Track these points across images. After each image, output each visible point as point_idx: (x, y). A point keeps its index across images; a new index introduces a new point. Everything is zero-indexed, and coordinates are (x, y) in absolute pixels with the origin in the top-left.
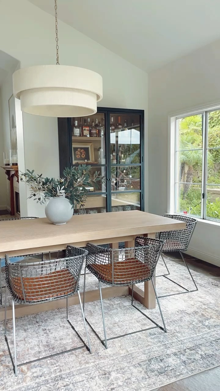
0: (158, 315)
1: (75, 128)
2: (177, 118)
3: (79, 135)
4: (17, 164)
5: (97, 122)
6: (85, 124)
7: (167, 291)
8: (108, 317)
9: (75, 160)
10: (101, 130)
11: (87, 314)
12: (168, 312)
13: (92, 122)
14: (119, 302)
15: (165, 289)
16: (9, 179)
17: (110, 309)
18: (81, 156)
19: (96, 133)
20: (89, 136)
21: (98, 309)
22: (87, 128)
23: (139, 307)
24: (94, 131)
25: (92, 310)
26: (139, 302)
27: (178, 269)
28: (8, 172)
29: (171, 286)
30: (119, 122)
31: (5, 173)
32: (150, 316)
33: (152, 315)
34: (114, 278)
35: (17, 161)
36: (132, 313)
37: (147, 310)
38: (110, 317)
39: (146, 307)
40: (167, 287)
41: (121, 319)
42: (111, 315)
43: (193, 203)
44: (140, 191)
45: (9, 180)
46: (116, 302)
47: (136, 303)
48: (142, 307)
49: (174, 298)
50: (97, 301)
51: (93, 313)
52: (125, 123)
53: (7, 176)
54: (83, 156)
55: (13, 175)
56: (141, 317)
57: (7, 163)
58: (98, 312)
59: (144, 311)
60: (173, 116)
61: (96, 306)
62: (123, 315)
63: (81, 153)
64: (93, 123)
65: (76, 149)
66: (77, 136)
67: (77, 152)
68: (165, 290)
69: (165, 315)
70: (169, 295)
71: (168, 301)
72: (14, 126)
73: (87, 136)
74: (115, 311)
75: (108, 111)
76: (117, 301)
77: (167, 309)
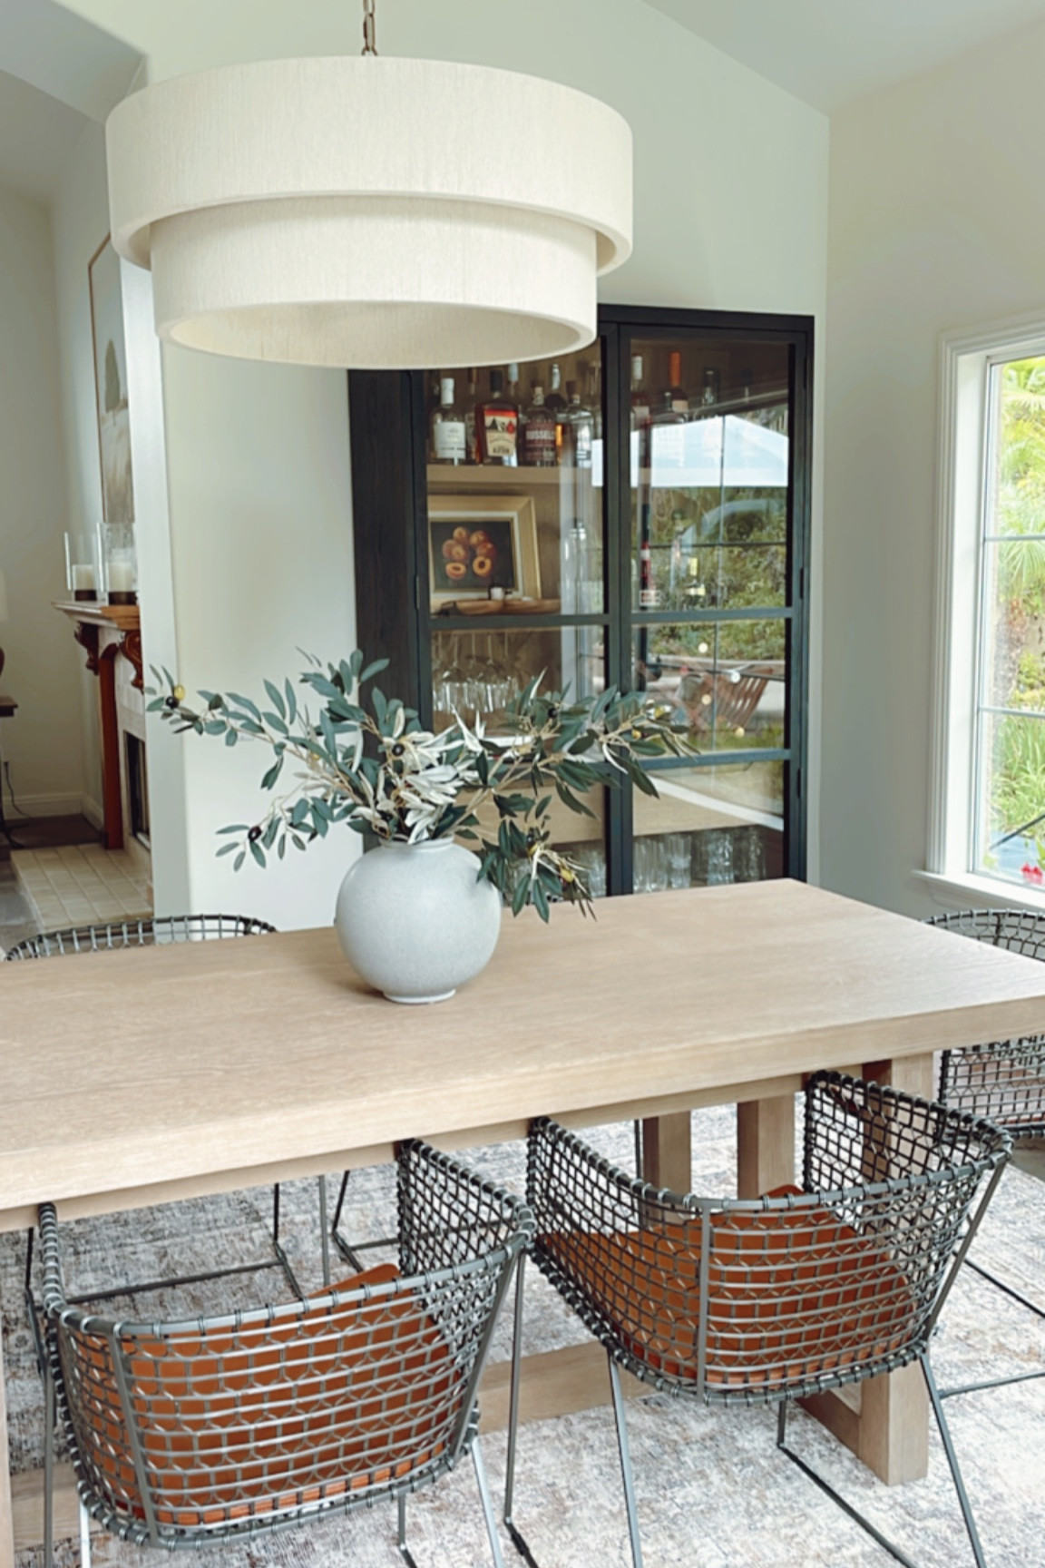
0: (949, 1533)
1: (439, 419)
2: (993, 361)
3: (462, 455)
4: (131, 598)
5: (556, 385)
6: (497, 395)
7: (972, 1355)
8: (657, 1540)
9: (439, 588)
10: (577, 425)
11: (535, 1512)
12: (1005, 1507)
13: (534, 384)
14: (710, 1425)
15: (962, 1335)
16: (94, 665)
17: (662, 1478)
18: (469, 566)
19: (554, 442)
20: (514, 462)
21: (596, 1472)
22: (503, 420)
23: (831, 1463)
24: (540, 435)
25: (562, 1483)
26: (826, 1432)
27: (1013, 1201)
28: (88, 635)
29: (988, 1318)
30: (675, 383)
31: (76, 636)
32: (903, 1534)
33: (913, 1527)
34: (711, 1359)
35: (135, 581)
36: (792, 1508)
37: (881, 1490)
38: (671, 1537)
39: (874, 1464)
40: (972, 1324)
41: (735, 1552)
42: (674, 1521)
43: (1024, 789)
44: (787, 754)
45: (96, 673)
46: (693, 1424)
47: (810, 1436)
48: (847, 1463)
49: (1022, 1407)
50: (585, 1418)
51: (569, 1503)
52: (706, 384)
53: (84, 654)
54: (482, 565)
55: (112, 651)
56: (852, 1541)
57: (84, 587)
58: (603, 1500)
59: (861, 1498)
60: (967, 349)
61: (584, 1453)
62: (745, 1521)
63: (471, 552)
64: (539, 390)
65: (446, 528)
66: (452, 461)
67: (451, 547)
68: (958, 1345)
69: (993, 1532)
70: (987, 1379)
71: (992, 1427)
72: (115, 399)
73: (506, 458)
74: (693, 1491)
75: (619, 324)
76: (698, 1418)
77: (992, 1481)
